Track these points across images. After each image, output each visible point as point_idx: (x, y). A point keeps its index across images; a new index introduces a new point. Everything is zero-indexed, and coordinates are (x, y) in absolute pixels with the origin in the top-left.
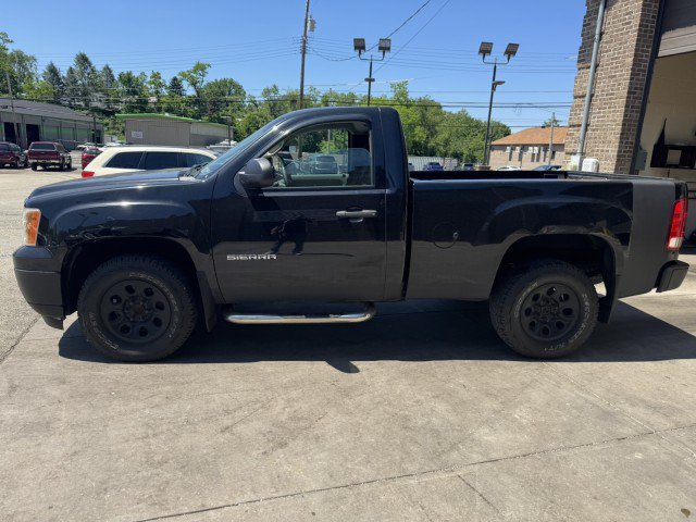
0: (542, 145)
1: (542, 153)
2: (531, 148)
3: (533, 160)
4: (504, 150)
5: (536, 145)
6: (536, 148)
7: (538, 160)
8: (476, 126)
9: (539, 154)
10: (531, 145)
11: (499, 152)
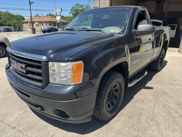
0: (39, 22)
1: (39, 24)
2: (35, 23)
3: (37, 26)
4: (28, 23)
5: (37, 22)
6: (37, 23)
7: (38, 26)
8: (13, 16)
9: (38, 24)
10: (35, 22)
11: (26, 24)
